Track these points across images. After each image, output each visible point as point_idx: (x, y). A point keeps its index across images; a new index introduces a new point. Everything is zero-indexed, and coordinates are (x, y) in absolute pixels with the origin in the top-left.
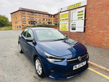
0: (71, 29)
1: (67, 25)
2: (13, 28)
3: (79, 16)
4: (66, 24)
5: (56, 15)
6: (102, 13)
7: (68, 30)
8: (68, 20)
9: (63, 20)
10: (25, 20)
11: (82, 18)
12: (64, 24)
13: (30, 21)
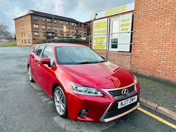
0: (110, 46)
1: (105, 41)
2: (18, 43)
3: (123, 27)
4: (103, 38)
5: (89, 24)
6: (158, 23)
7: (105, 48)
8: (106, 33)
9: (99, 32)
10: (38, 31)
11: (127, 29)
12: (100, 38)
13: (45, 31)
